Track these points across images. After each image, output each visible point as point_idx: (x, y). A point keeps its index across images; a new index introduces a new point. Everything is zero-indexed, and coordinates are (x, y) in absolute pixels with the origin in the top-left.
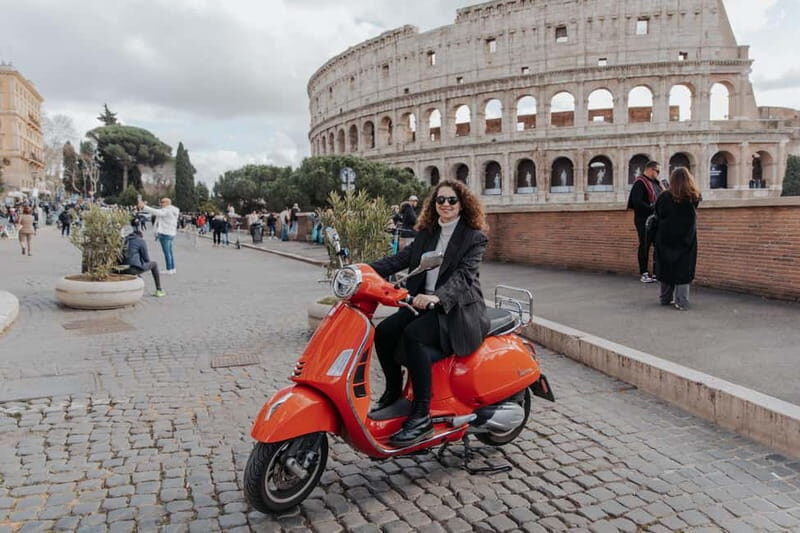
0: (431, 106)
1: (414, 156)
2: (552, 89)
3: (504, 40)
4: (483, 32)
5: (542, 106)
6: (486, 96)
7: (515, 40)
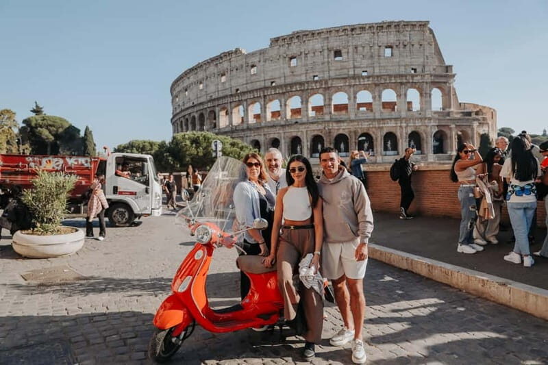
0: (253, 100)
2: (333, 90)
3: (301, 58)
4: (287, 53)
5: (327, 100)
6: (290, 94)
7: (309, 58)
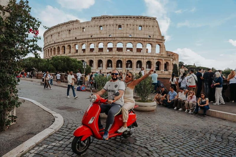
0: (83, 43)
1: (77, 57)
2: (117, 41)
3: (105, 27)
4: (99, 24)
5: (114, 46)
6: (99, 42)
7: (108, 27)
